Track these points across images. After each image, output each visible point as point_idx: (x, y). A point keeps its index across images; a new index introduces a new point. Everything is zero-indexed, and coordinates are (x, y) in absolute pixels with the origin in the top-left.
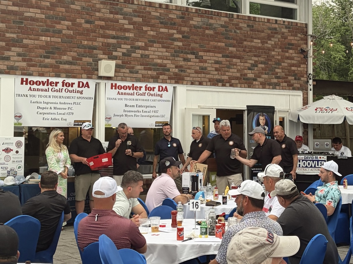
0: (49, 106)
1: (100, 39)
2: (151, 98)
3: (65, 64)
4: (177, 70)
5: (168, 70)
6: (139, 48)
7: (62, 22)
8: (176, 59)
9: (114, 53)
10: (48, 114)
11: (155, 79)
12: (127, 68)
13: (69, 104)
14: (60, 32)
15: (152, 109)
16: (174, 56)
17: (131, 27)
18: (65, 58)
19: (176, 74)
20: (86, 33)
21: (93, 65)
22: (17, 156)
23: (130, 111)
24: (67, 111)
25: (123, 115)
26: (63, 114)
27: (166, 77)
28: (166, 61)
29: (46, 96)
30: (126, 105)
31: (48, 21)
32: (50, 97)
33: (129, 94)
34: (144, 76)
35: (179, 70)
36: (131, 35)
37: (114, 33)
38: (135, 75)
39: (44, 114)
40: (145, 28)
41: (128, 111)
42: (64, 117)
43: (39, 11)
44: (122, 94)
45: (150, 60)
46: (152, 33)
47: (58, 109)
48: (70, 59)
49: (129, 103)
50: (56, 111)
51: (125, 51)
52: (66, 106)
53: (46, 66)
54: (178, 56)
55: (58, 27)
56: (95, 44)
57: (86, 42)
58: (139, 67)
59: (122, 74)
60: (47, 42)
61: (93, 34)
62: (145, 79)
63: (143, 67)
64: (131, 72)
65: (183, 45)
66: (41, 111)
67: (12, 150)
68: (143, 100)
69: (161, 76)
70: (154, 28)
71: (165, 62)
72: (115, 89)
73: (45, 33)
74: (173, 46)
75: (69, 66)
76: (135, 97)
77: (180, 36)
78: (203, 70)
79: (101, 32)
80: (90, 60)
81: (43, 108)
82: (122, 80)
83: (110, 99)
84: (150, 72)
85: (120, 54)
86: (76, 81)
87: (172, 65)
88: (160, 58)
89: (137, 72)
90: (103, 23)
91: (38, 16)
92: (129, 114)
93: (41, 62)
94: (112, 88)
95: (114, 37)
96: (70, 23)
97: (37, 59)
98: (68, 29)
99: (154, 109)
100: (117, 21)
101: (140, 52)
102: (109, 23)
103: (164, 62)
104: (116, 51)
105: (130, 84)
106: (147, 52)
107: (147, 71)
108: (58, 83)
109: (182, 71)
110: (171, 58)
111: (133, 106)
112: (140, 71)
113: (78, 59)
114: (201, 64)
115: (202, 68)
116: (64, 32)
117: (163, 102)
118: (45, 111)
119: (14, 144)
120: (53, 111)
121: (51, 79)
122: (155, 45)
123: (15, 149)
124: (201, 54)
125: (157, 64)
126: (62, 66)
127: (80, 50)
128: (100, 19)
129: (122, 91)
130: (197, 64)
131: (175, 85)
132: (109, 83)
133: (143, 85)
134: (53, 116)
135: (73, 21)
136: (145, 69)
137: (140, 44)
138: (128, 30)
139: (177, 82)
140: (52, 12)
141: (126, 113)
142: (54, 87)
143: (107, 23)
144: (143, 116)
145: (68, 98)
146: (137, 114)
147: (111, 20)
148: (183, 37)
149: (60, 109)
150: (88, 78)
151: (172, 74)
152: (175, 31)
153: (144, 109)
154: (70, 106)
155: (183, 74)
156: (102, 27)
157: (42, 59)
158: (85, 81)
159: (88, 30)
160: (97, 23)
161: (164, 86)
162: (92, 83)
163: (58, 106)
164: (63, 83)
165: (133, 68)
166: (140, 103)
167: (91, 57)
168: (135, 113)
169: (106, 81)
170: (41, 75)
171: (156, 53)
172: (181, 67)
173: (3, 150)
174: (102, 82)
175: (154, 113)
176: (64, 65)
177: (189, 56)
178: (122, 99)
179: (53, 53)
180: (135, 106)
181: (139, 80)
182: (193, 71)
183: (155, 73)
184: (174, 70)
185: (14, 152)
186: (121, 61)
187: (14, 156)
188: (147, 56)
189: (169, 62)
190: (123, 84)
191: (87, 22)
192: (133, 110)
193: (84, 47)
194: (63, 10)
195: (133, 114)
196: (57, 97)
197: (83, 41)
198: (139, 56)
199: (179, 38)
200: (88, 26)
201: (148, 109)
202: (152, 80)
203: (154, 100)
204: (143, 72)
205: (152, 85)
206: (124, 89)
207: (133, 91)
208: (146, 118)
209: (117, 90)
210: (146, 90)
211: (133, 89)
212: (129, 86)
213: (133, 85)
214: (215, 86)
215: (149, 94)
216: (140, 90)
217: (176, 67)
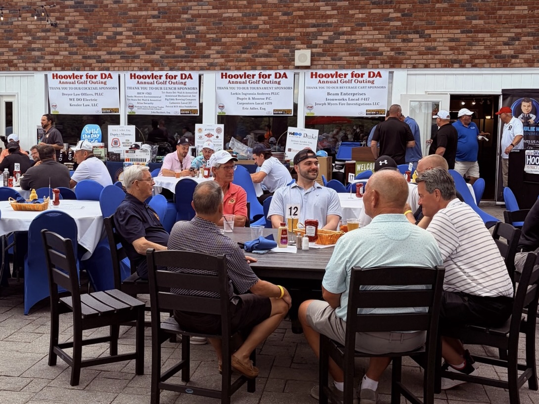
0: (247, 97)
1: (298, 29)
2: (359, 85)
3: (261, 57)
4: (392, 53)
5: (381, 54)
6: (344, 33)
7: (259, 18)
8: (392, 40)
9: (314, 42)
10: (247, 104)
11: (364, 65)
12: (328, 56)
13: (267, 94)
14: (256, 27)
15: (360, 97)
16: (389, 38)
17: (335, 12)
18: (261, 51)
19: (391, 58)
20: (283, 26)
21: (290, 55)
22: (217, 140)
23: (333, 100)
24: (265, 101)
25: (325, 104)
26: (262, 104)
27: (377, 62)
28: (379, 44)
29: (244, 88)
30: (329, 94)
31: (245, 18)
32: (248, 88)
33: (331, 82)
34: (349, 63)
35: (396, 53)
36: (334, 21)
37: (314, 21)
38: (338, 62)
39: (243, 104)
40: (351, 12)
41: (331, 100)
42: (263, 106)
43: (236, 10)
44: (323, 82)
45: (358, 45)
46: (360, 16)
47: (256, 99)
48: (266, 52)
49: (332, 91)
50: (254, 101)
51: (326, 38)
52: (264, 96)
53: (242, 61)
54: (394, 38)
55: (254, 23)
56: (293, 34)
57: (283, 34)
58: (344, 53)
59: (322, 63)
60: (243, 38)
61: (291, 25)
62: (350, 65)
63: (348, 53)
64: (333, 60)
65: (403, 24)
66: (240, 101)
67: (213, 135)
68: (349, 87)
69: (370, 61)
70: (364, 11)
71: (377, 45)
72: (316, 77)
73: (242, 29)
74: (389, 27)
75: (265, 59)
76: (339, 85)
77: (399, 15)
78: (431, 50)
79: (300, 21)
80: (288, 51)
81: (242, 99)
82: (323, 68)
83: (309, 88)
84: (356, 58)
85: (321, 42)
86: (272, 72)
87: (386, 48)
88: (369, 41)
89: (340, 59)
90: (302, 13)
91: (235, 15)
92: (332, 102)
93: (238, 57)
94: (312, 77)
95: (314, 26)
96: (267, 18)
97: (234, 55)
98: (265, 23)
99: (363, 97)
100: (318, 8)
101: (345, 37)
102: (309, 11)
103: (375, 46)
104: (316, 39)
105: (333, 72)
106: (353, 37)
107: (352, 57)
108: (255, 75)
109: (399, 53)
110: (385, 40)
111: (337, 94)
112: (344, 58)
113: (274, 52)
114: (429, 44)
115: (429, 49)
116: (260, 27)
117: (375, 89)
118: (244, 101)
119: (215, 130)
120: (251, 101)
121: (248, 73)
122: (364, 28)
123: (216, 134)
124: (427, 32)
125: (365, 49)
126: (258, 60)
127: (277, 42)
128: (299, 9)
129: (324, 79)
130: (422, 44)
131: (391, 70)
132: (309, 72)
133: (349, 72)
134: (252, 106)
135: (270, 15)
136: (350, 55)
137: (345, 29)
138: (331, 17)
139: (392, 67)
140: (248, 9)
141: (329, 102)
142: (251, 79)
143: (307, 12)
144: (349, 104)
145: (265, 88)
146: (342, 102)
147: (312, 9)
148: (403, 15)
149: (258, 99)
150: (285, 68)
151: (385, 57)
152: (392, 10)
153: (351, 97)
154: (268, 96)
155: (401, 56)
156: (301, 17)
157: (239, 55)
158: (282, 72)
159: (285, 22)
160: (295, 13)
161: (376, 72)
162: (290, 73)
163: (256, 96)
164: (260, 75)
165: (336, 55)
166: (344, 91)
167: (288, 48)
168: (340, 101)
169: (305, 71)
170: (239, 69)
171: (366, 37)
172: (399, 49)
173: (206, 135)
174: (301, 72)
175: (363, 100)
176: (260, 59)
177: (410, 36)
178: (323, 88)
179: (250, 48)
180: (340, 94)
181: (342, 67)
182: (416, 53)
183: (363, 58)
184: (388, 53)
185: (215, 137)
186: (321, 49)
187: (215, 140)
188: (355, 41)
189: (383, 45)
190: (324, 72)
191: (285, 14)
192: (338, 98)
193: (281, 39)
194: (260, 6)
195: (337, 102)
196: (254, 88)
197: (280, 34)
198: (344, 41)
199: (397, 17)
200: (285, 18)
201: (356, 97)
202: (359, 66)
203: (364, 87)
204: (348, 58)
205: (360, 72)
206: (326, 77)
207: (337, 79)
208: (354, 106)
209: (318, 79)
210: (352, 77)
211: (336, 77)
212: (331, 74)
213: (337, 73)
214: (449, 67)
215: (356, 81)
216: (345, 77)
217: (392, 50)
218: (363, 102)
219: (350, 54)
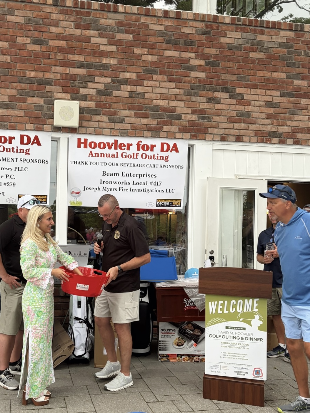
1: (57, 67)
2: (147, 161)
4: (194, 117)
5: (179, 117)
6: (126, 82)
8: (194, 99)
9: (83, 91)
11: (155, 132)
12: (104, 115)
13: (8, 169)
15: (149, 180)
16: (190, 94)
17: (113, 48)
19: (193, 124)
20: (33, 60)
21: (46, 109)
23: (111, 183)
24: (4, 180)
25: (99, 189)
27: (173, 129)
28: (176, 102)
30: (104, 173)
33: (108, 156)
34: (134, 127)
35: (199, 118)
36: (113, 61)
37: (81, 58)
38: (118, 126)
41: (107, 183)
44: (97, 155)
45: (147, 102)
46: (150, 58)
48: (6, 99)
49: (109, 169)
51: (100, 87)
54: (197, 95)
56: (49, 76)
57: (33, 74)
58: (126, 113)
59: (95, 124)
61: (45, 60)
62: (135, 131)
63: (133, 112)
64: (111, 121)
65: (207, 77)
68: (134, 165)
69: (164, 127)
70: (155, 51)
71: (173, 104)
72: (85, 147)
74: (189, 79)
75: (4, 110)
76: (120, 160)
77: (202, 63)
78: (244, 117)
79: (60, 56)
80: (41, 101)
82: (97, 134)
83: (76, 163)
84: (144, 121)
85: (93, 92)
86: (16, 134)
87: (185, 108)
88: (164, 97)
89: (122, 121)
90: (63, 43)
92: (109, 186)
94: (79, 146)
95: (81, 66)
96: (6, 44)
99: (153, 180)
100: (88, 39)
101: (129, 88)
102: (74, 42)
103: (170, 105)
104: (86, 87)
105: (111, 140)
106: (140, 89)
107: (139, 119)
109: (204, 118)
110: (184, 98)
111: (117, 175)
112: (127, 120)
113: (18, 100)
114: (241, 108)
115: (242, 114)
117: (169, 169)
122: (155, 76)
124: (240, 90)
125: (157, 108)
127: (23, 85)
128: (59, 37)
129: (97, 150)
130: (233, 107)
131: (191, 142)
132: (74, 138)
133: (134, 141)
136: (137, 116)
137: (128, 75)
138: (107, 54)
139: (193, 137)
141: (105, 185)
143: (70, 43)
144: (133, 190)
145: (4, 160)
146: (124, 186)
147: (78, 39)
148: (207, 64)
150: (37, 129)
151: (185, 123)
152: (193, 55)
153: (136, 180)
154: (9, 173)
155: (206, 123)
156: (61, 50)
158: (32, 135)
159: (37, 55)
161: (171, 143)
162: (45, 138)
165: (115, 114)
166: (127, 170)
167: (42, 97)
168: (121, 186)
169: (69, 135)
171: (158, 90)
172: (202, 111)
174: (63, 137)
175: (153, 185)
177: (217, 95)
178: (96, 164)
180: (120, 174)
181: (124, 133)
182: (224, 119)
183: (154, 122)
184: (189, 117)
186: (94, 103)
188: (142, 95)
189: (182, 104)
190: (98, 139)
191: (36, 42)
192: (117, 181)
193: (30, 81)
195: (117, 186)
197: (28, 72)
198: (127, 94)
199: (201, 66)
200: (37, 48)
201: (143, 180)
202: (149, 134)
203: (154, 166)
204: (134, 120)
205: (149, 142)
206: (100, 147)
207: (116, 151)
208: (140, 192)
209: (89, 149)
210: (138, 149)
211: (116, 148)
212: (108, 144)
213: (116, 141)
214: (266, 143)
215: (144, 156)
216: (128, 149)
217: (194, 112)
218: (152, 187)
219: (135, 113)
